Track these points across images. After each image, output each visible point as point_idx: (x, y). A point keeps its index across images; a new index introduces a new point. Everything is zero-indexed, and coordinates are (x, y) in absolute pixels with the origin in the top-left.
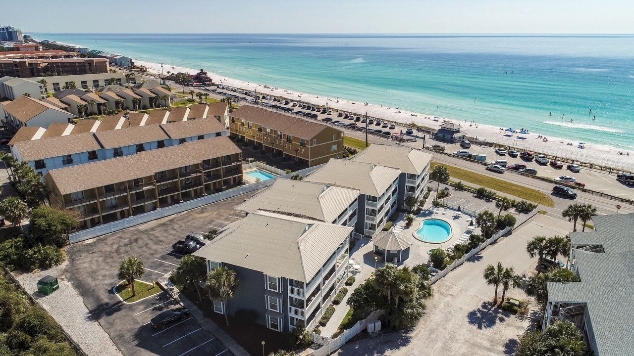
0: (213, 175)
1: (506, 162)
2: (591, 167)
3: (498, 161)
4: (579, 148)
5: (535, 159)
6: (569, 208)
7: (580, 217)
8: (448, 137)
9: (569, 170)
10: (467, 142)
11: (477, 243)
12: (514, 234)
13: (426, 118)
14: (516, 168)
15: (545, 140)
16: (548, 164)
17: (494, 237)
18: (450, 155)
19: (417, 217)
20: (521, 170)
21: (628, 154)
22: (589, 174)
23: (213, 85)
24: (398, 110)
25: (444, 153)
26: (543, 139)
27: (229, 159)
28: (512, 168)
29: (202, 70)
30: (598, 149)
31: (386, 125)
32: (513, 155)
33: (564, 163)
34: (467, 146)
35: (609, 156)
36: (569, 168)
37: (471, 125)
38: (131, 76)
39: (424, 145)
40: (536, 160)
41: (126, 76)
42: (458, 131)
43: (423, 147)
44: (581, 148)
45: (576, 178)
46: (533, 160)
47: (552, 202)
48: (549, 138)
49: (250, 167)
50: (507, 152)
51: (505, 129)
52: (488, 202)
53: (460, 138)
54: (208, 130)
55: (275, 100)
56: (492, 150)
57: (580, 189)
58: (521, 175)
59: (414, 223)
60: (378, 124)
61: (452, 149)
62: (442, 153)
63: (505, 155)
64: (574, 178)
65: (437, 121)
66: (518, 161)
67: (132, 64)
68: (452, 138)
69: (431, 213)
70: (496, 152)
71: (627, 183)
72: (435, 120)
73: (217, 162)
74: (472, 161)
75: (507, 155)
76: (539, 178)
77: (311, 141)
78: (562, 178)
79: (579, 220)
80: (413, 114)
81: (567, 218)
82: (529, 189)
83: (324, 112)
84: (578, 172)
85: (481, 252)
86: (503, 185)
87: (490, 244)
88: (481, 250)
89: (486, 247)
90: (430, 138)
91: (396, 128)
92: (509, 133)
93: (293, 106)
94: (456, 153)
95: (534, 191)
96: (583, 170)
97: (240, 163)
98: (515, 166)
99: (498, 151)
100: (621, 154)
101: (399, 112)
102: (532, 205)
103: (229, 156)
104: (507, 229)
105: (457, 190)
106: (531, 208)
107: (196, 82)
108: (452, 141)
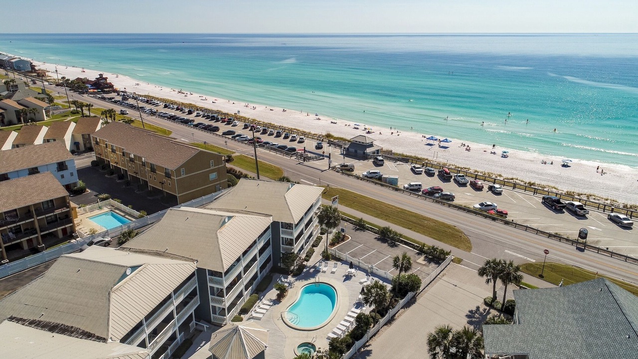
0: (25, 230)
1: (420, 185)
2: (514, 187)
3: (412, 183)
4: (502, 157)
5: (453, 178)
6: (486, 265)
7: (500, 278)
8: (360, 152)
9: (490, 192)
10: (380, 158)
11: (365, 328)
12: (420, 300)
13: (346, 125)
14: (431, 193)
15: (468, 150)
16: (468, 184)
17: (391, 312)
18: (358, 178)
19: (296, 280)
20: (437, 195)
21: (552, 164)
22: (512, 196)
23: (115, 91)
24: (318, 117)
25: (352, 175)
26: (466, 147)
27: (51, 205)
28: (427, 193)
29: (101, 75)
30: (522, 158)
31: (294, 139)
32: (430, 174)
33: (486, 182)
34: (380, 163)
35: (533, 166)
36: (491, 189)
37: (392, 133)
38: (11, 83)
39: (330, 164)
40: (455, 180)
41: (5, 83)
42: (371, 145)
43: (330, 167)
44: (505, 157)
45: (498, 203)
46: (452, 180)
47: (470, 243)
48: (473, 146)
49: (100, 208)
50: (423, 169)
51: (428, 136)
52: (392, 246)
53: (374, 153)
54: (46, 159)
55: (177, 109)
56: (408, 167)
57: (502, 221)
58: (436, 202)
59: (290, 292)
60: (286, 137)
61: (362, 168)
62: (349, 175)
63: (421, 174)
64: (496, 205)
65: (358, 129)
66: (435, 182)
67: (33, 67)
68: (364, 153)
69: (317, 271)
70: (412, 169)
71: (554, 208)
72: (355, 128)
73: (29, 211)
74: (382, 185)
75: (423, 173)
76: (455, 206)
77: (178, 171)
78: (482, 205)
79: (499, 281)
80: (333, 121)
81: (485, 278)
82: (443, 224)
83: (229, 123)
84: (499, 194)
85: (370, 342)
86: (413, 219)
87: (386, 324)
88: (371, 338)
89: (378, 331)
90: (341, 154)
91: (306, 141)
92: (431, 142)
93: (197, 116)
94: (365, 173)
95: (449, 227)
96: (506, 191)
97: (68, 209)
98: (429, 190)
99: (414, 169)
100: (545, 163)
101: (319, 119)
102: (444, 251)
103: (51, 201)
104: (410, 295)
105: (358, 230)
106: (442, 256)
107: (93, 89)
108: (365, 157)
